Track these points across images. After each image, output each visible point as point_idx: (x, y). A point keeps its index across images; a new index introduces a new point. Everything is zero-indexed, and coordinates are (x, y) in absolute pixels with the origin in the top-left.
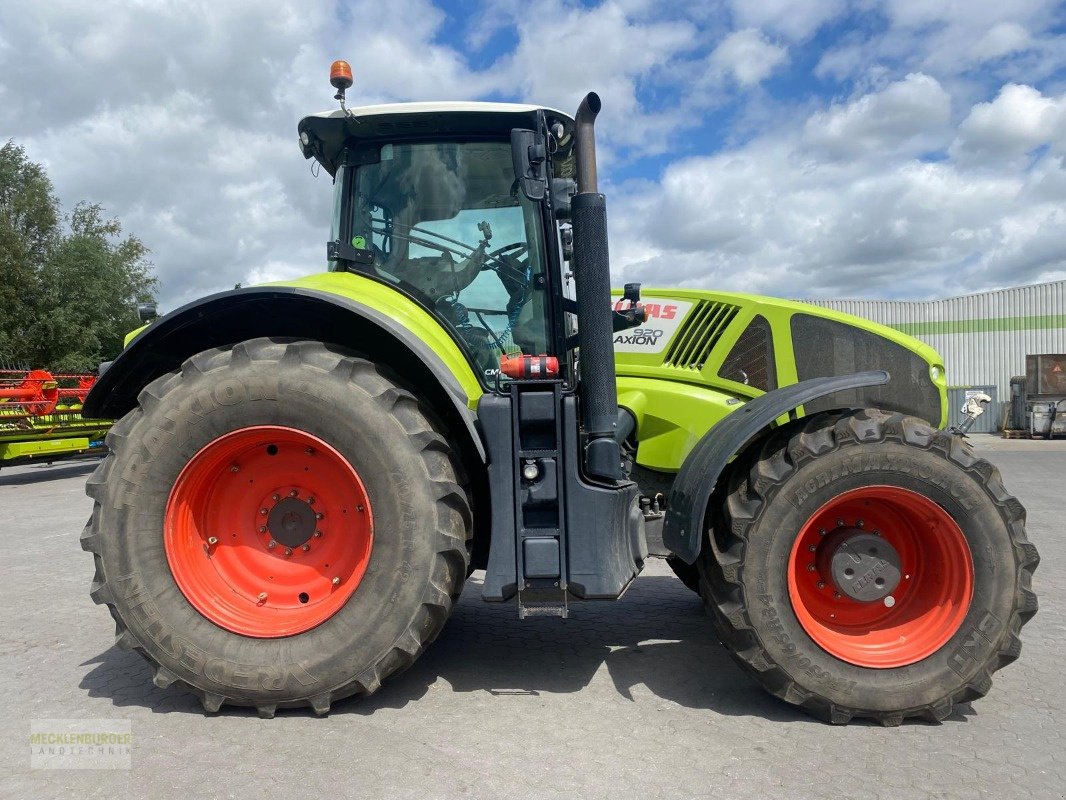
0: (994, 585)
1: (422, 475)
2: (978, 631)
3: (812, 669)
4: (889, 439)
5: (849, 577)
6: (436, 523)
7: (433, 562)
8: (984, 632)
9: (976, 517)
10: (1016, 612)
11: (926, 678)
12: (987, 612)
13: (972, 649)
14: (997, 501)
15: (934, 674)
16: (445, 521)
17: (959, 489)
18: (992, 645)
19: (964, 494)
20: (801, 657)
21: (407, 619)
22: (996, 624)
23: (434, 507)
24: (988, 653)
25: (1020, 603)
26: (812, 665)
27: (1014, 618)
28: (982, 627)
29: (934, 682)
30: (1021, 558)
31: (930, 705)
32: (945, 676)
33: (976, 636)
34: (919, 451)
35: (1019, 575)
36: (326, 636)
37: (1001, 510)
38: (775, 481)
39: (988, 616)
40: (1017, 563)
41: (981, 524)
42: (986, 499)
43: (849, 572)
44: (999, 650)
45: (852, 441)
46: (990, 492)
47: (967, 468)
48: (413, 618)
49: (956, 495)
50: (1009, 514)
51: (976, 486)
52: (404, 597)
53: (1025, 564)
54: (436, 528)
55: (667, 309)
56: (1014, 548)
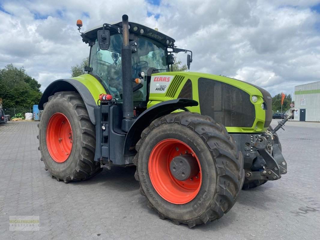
0: (208, 181)
1: (80, 126)
2: (203, 198)
3: (154, 198)
4: (176, 123)
5: (174, 170)
6: (82, 139)
7: (81, 149)
8: (204, 199)
9: (202, 154)
10: (216, 194)
11: (185, 211)
12: (206, 191)
13: (200, 204)
14: (210, 149)
15: (188, 210)
16: (84, 139)
17: (196, 143)
18: (207, 204)
19: (198, 145)
20: (151, 193)
21: (77, 163)
22: (208, 197)
23: (81, 135)
24: (206, 207)
25: (218, 191)
26: (153, 197)
27: (215, 196)
28: (204, 196)
29: (187, 213)
30: (219, 173)
31: (187, 220)
32: (191, 212)
33: (202, 200)
34: (185, 127)
35: (218, 179)
36: (65, 164)
37: (211, 152)
38: (146, 134)
39: (206, 193)
40: (217, 175)
41: (204, 157)
42: (206, 147)
43: (174, 168)
44: (210, 207)
45: (165, 123)
46: (208, 145)
47: (200, 135)
48: (78, 163)
49: (196, 145)
50: (214, 154)
51: (202, 142)
52: (76, 157)
53: (220, 175)
54: (82, 140)
55: (168, 78)
56: (216, 168)
